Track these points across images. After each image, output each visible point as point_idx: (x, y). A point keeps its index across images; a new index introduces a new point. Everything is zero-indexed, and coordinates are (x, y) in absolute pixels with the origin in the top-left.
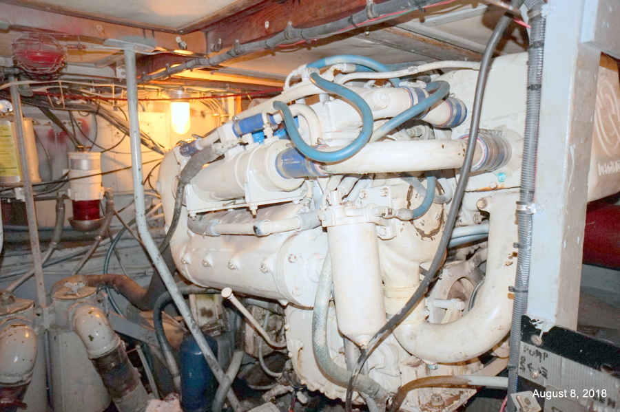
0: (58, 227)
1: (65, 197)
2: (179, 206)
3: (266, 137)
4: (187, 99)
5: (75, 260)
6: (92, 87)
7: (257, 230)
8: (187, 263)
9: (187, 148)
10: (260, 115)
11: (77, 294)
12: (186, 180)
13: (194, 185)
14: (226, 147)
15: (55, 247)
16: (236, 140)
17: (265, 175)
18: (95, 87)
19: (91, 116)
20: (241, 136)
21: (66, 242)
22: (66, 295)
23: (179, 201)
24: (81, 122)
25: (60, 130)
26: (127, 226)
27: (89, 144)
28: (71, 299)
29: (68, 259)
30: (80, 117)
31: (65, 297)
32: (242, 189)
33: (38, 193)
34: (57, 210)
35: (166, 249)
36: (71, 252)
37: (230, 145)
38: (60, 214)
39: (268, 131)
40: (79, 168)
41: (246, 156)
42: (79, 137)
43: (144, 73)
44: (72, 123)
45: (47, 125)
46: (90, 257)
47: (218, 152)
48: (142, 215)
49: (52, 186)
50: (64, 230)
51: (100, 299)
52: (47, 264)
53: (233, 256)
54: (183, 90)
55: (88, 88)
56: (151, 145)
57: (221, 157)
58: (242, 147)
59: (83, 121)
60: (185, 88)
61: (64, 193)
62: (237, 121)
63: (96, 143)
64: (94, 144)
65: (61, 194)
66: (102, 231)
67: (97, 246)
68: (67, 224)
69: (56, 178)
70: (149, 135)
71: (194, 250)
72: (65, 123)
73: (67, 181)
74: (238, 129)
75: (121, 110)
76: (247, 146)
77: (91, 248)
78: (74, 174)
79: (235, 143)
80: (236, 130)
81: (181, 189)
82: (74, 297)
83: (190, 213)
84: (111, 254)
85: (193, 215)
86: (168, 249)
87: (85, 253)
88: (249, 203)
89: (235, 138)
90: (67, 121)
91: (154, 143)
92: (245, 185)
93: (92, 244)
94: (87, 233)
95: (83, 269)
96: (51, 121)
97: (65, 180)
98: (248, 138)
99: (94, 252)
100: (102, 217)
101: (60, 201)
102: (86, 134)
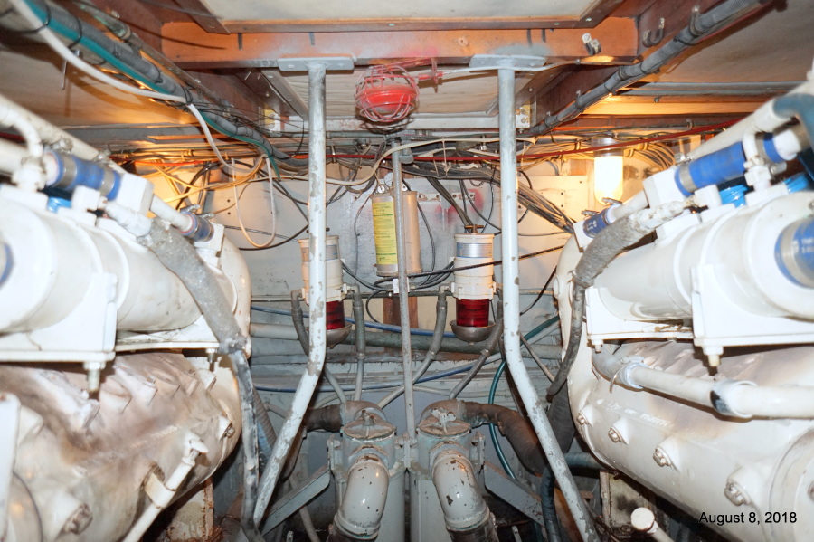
0: (438, 332)
1: (448, 293)
2: (577, 324)
3: (751, 189)
4: (617, 150)
5: (457, 378)
6: (482, 144)
7: (718, 402)
8: (588, 424)
9: (595, 222)
10: (739, 146)
11: (445, 430)
12: (586, 279)
13: (602, 289)
14: (658, 217)
15: (432, 358)
16: (682, 201)
17: (744, 275)
18: (487, 143)
19: (486, 185)
20: (692, 193)
21: (446, 353)
22: (432, 427)
23: (578, 315)
24: (474, 194)
25: (448, 205)
26: (524, 340)
27: (482, 223)
28: (436, 435)
29: (450, 375)
30: (473, 187)
31: (429, 431)
32: (686, 303)
33: (418, 286)
34: (438, 310)
35: (561, 388)
36: (455, 366)
37: (667, 213)
38: (441, 316)
39: (758, 174)
40: (466, 256)
41: (701, 233)
42: (471, 214)
43: (549, 113)
44: (463, 195)
45: (434, 199)
46: (474, 376)
47: (642, 228)
48: (512, 334)
49: (435, 278)
50: (445, 336)
51: (475, 441)
52: (421, 379)
53: (666, 437)
54: (613, 137)
55: (478, 146)
56: (562, 221)
57: (651, 238)
58: (695, 215)
59: (477, 193)
60: (616, 133)
61: (446, 287)
62: (685, 162)
63: (491, 221)
64: (488, 222)
65: (443, 288)
66: (490, 342)
67: (483, 364)
68: (448, 329)
69: (440, 267)
70: (561, 209)
71: (599, 402)
72: (455, 196)
73: (452, 271)
74: (687, 179)
75: (525, 175)
76: (704, 213)
77: (474, 363)
78: (461, 263)
79: (678, 208)
80: (682, 181)
81: (579, 295)
82: (441, 433)
83: (592, 338)
84: (500, 377)
85: (597, 342)
86: (564, 388)
87: (468, 369)
88: (702, 338)
89: (680, 197)
90: (457, 194)
91: (567, 220)
92: (694, 295)
93: (478, 358)
94: (472, 344)
95: (464, 390)
96: (439, 194)
97: (450, 270)
98: (708, 195)
99: (479, 369)
100: (492, 323)
101: (443, 297)
102: (479, 210)
